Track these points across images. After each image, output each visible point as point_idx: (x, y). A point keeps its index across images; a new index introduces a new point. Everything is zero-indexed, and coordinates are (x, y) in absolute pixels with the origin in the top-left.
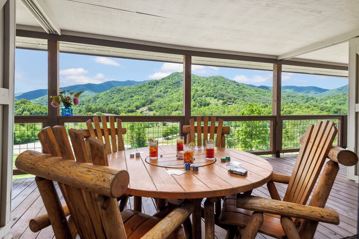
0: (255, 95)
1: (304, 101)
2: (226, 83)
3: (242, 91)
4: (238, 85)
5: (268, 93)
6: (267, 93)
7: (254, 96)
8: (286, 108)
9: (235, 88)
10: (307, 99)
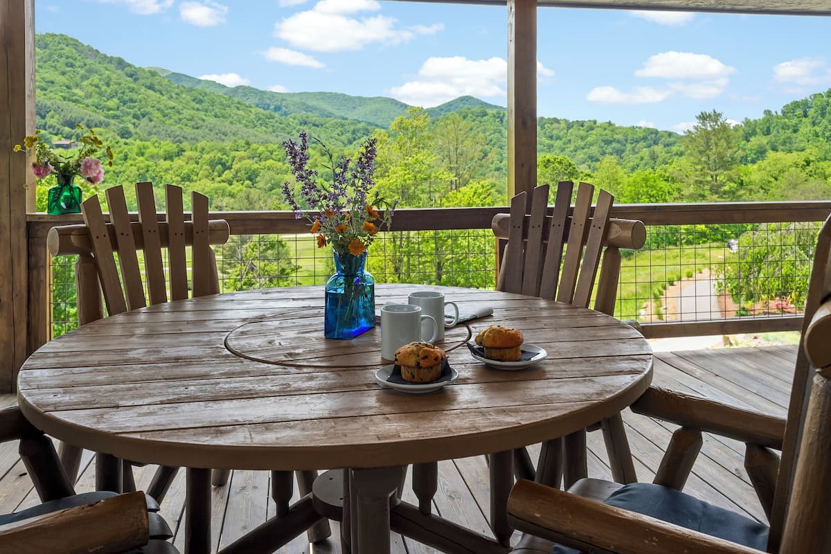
0: (180, 113)
1: (344, 138)
2: (77, 64)
3: (135, 96)
4: (131, 76)
5: (238, 108)
6: (235, 111)
7: (176, 117)
8: (241, 159)
9: (108, 85)
10: (354, 132)
